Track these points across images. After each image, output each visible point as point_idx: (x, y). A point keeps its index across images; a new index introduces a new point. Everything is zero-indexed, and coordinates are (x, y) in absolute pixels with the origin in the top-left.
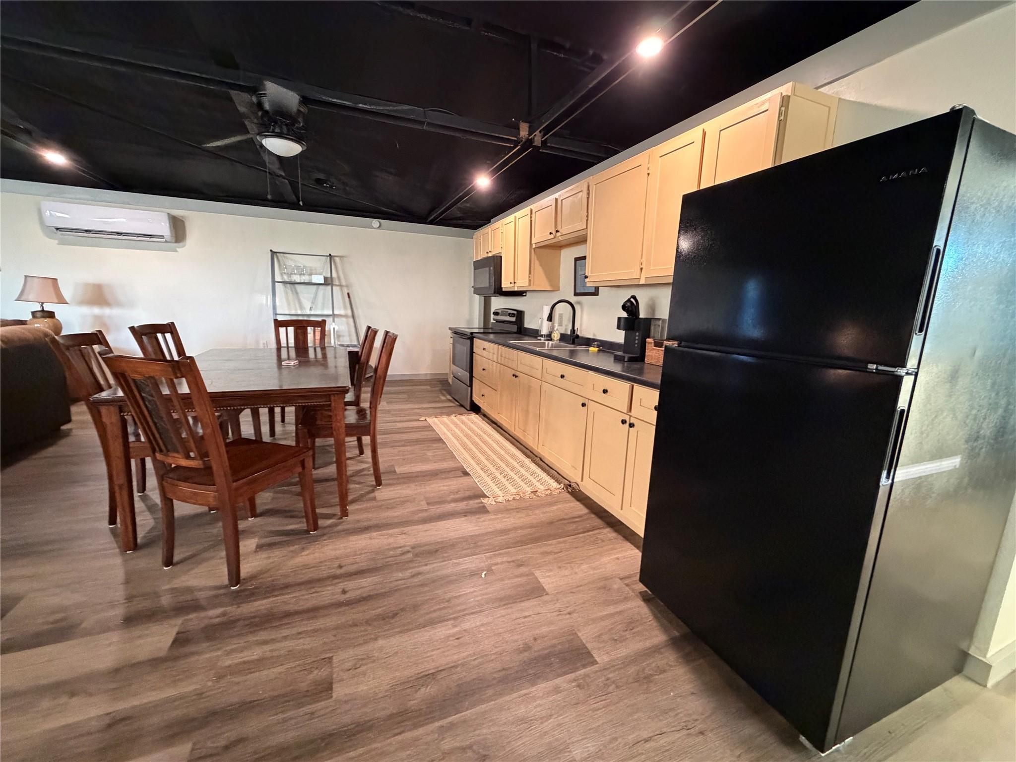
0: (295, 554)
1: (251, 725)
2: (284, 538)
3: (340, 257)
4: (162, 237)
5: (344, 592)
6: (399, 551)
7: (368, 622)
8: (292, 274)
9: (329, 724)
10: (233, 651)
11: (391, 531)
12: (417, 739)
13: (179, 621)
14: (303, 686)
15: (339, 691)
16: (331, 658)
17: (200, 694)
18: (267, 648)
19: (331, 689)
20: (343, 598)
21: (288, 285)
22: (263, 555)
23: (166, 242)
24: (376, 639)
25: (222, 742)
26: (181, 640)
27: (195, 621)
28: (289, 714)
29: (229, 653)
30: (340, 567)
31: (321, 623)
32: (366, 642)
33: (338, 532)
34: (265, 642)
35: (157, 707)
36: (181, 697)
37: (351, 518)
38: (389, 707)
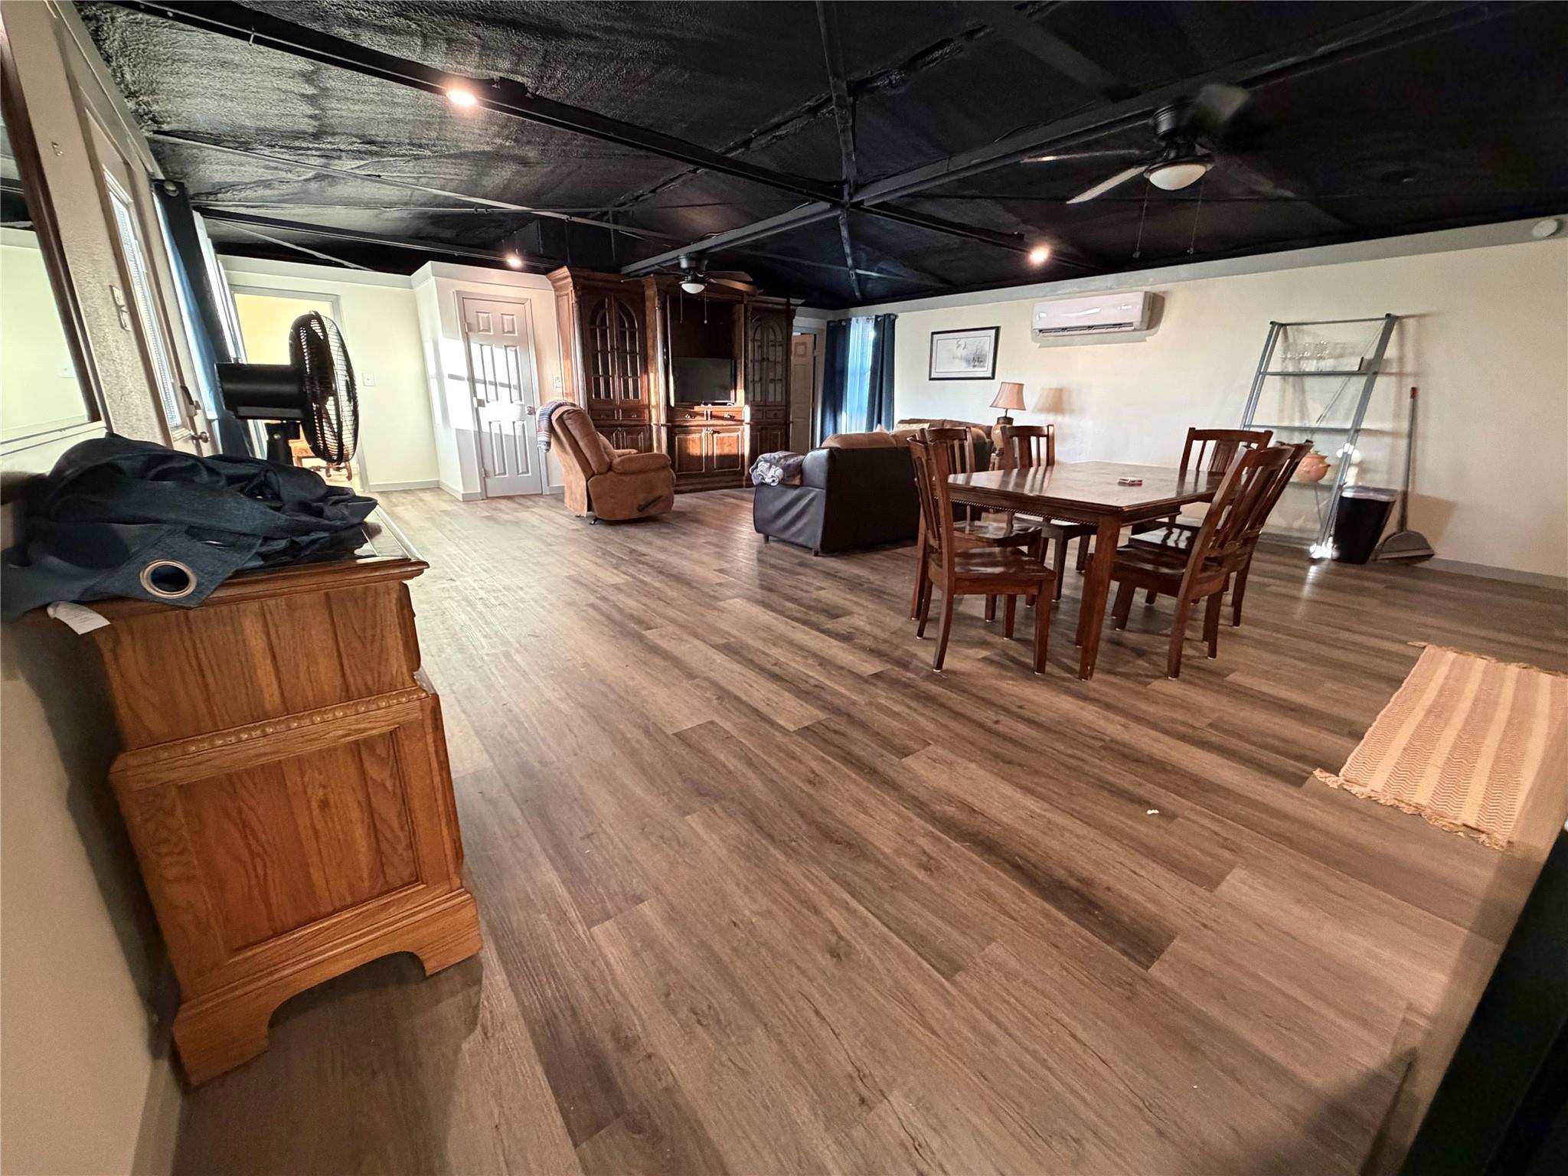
0: (1002, 678)
1: (855, 733)
2: (1010, 664)
3: (1418, 317)
4: (1131, 324)
5: (997, 722)
6: (1094, 734)
7: (982, 750)
8: (1301, 359)
9: (882, 767)
10: (891, 699)
11: (1112, 716)
12: (911, 820)
13: (889, 666)
14: (897, 741)
15: (909, 761)
16: (929, 744)
17: (854, 703)
18: (907, 711)
19: (906, 756)
20: (990, 724)
21: (1291, 379)
22: (980, 665)
23: (1135, 330)
24: (971, 761)
25: (837, 728)
26: (876, 676)
27: (897, 672)
28: (873, 745)
29: (887, 698)
30: (1021, 707)
31: (954, 725)
32: (963, 757)
33: (1061, 686)
34: (910, 708)
35: (835, 693)
36: (848, 698)
37: (1091, 684)
38: (922, 794)
